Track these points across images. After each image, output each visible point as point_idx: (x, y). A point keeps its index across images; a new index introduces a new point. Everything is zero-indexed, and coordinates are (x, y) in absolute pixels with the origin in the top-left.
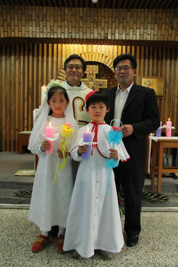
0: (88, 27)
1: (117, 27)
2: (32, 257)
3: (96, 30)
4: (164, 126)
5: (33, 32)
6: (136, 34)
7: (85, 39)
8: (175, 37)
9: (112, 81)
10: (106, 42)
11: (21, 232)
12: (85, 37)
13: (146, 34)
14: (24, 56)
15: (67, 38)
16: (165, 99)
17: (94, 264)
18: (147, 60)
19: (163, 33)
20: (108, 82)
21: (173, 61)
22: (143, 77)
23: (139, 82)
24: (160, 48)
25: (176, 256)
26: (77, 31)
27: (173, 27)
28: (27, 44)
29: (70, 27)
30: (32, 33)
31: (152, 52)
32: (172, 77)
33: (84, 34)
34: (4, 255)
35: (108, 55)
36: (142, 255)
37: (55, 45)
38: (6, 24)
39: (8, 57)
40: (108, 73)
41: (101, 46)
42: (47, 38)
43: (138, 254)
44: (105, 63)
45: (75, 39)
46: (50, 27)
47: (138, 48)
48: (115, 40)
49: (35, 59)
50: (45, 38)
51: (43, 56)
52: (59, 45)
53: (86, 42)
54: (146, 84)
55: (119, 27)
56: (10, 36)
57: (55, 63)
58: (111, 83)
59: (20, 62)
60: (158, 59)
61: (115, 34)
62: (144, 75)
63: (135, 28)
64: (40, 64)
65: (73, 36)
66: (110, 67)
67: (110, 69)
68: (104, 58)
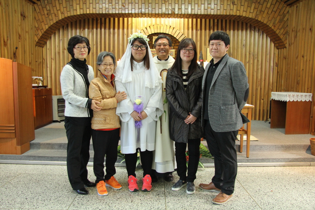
0: (156, 3)
1: (183, 2)
3: (164, 5)
5: (106, 8)
6: (201, 9)
7: (153, 14)
8: (236, 12)
10: (174, 15)
12: (153, 12)
13: (210, 9)
14: (97, 29)
15: (137, 13)
17: (166, 202)
19: (225, 8)
21: (236, 31)
24: (224, 21)
26: (147, 7)
27: (235, 2)
28: (99, 19)
29: (140, 3)
30: (106, 10)
31: (216, 23)
33: (153, 9)
35: (176, 27)
37: (126, 19)
38: (82, 2)
39: (82, 30)
40: (176, 43)
41: (169, 19)
42: (119, 14)
44: (173, 34)
45: (145, 14)
46: (122, 3)
47: (203, 20)
48: (181, 14)
49: (107, 31)
50: (117, 13)
51: (114, 28)
52: (130, 19)
53: (155, 16)
55: (185, 2)
56: (85, 13)
57: (126, 35)
59: (93, 34)
61: (181, 9)
63: (200, 2)
64: (112, 36)
65: (143, 11)
66: (177, 38)
67: (178, 40)
68: (171, 29)
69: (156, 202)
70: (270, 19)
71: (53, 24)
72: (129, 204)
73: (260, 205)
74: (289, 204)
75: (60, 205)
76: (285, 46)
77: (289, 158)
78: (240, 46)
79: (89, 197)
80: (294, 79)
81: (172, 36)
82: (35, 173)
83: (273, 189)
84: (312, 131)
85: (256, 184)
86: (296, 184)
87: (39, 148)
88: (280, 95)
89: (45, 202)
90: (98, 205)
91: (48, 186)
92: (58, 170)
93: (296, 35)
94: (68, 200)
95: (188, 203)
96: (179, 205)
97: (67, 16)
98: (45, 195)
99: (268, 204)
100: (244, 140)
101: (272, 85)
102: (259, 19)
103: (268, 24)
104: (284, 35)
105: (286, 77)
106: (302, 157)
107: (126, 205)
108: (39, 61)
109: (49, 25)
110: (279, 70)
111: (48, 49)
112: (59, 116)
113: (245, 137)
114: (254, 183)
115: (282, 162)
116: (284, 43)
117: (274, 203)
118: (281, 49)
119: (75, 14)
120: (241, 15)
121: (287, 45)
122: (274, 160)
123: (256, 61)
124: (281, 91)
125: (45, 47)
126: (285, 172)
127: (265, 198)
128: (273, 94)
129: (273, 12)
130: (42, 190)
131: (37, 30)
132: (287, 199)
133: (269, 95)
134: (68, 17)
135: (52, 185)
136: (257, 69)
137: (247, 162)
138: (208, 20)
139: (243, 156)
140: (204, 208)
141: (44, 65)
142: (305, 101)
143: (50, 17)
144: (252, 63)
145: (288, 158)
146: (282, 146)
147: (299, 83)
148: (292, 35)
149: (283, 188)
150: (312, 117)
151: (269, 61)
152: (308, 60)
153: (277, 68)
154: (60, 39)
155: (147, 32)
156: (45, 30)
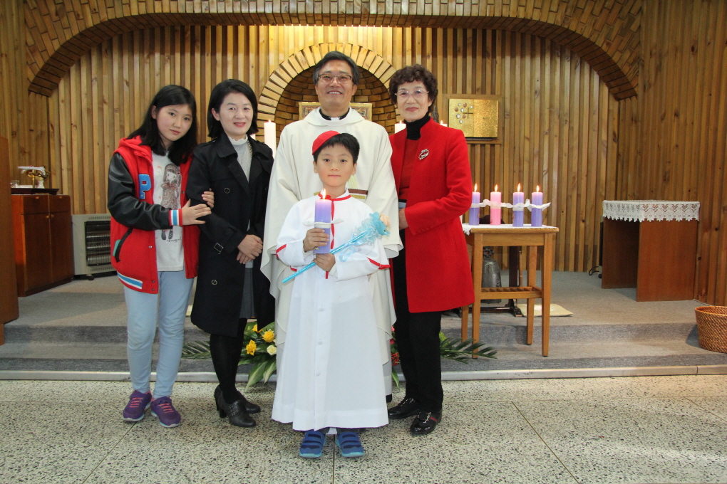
2: (215, 459)
4: (486, 202)
6: (432, 3)
7: (318, 14)
8: (517, 10)
9: (384, 107)
10: (367, 19)
11: (191, 420)
12: (318, 11)
13: (454, 3)
14: (183, 53)
15: (279, 12)
16: (502, 145)
17: (335, 467)
18: (460, 59)
20: (373, 108)
21: (518, 59)
22: (454, 95)
23: (443, 107)
24: (489, 33)
25: (495, 450)
28: (188, 28)
30: (202, 4)
31: (471, 40)
32: (518, 96)
33: (316, 4)
34: (162, 456)
35: (373, 48)
36: (429, 452)
37: (253, 28)
39: (146, 55)
40: (374, 88)
41: (355, 28)
42: (234, 14)
43: (423, 449)
44: (367, 65)
45: (297, 15)
47: (440, 31)
48: (384, 16)
49: (208, 59)
50: (230, 14)
51: (225, 53)
52: (262, 28)
53: (322, 20)
54: (459, 111)
56: (151, 11)
57: (254, 69)
58: (382, 110)
59: (173, 67)
60: (484, 55)
61: (384, 2)
62: (454, 91)
64: (219, 70)
65: (293, 7)
66: (378, 75)
67: (378, 80)
68: (363, 55)
69: (308, 467)
70: (597, 27)
71: (71, 39)
72: (240, 473)
73: (572, 470)
74: (645, 467)
75: (59, 480)
76: (635, 92)
77: (646, 355)
78: (527, 94)
79: (139, 456)
80: (658, 171)
81: (365, 70)
82: (9, 400)
83: (607, 431)
84: (700, 292)
85: (564, 421)
86: (663, 418)
87: (29, 340)
88: (623, 207)
89: (20, 473)
90: (160, 477)
91: (38, 432)
92: (70, 393)
93: (661, 64)
94: (82, 465)
95: (391, 469)
96: (366, 475)
97: (107, 20)
98: (23, 455)
99: (592, 468)
100: (535, 314)
101: (604, 186)
102: (573, 28)
103: (592, 39)
104: (632, 64)
105: (638, 164)
106: (678, 354)
107: (231, 475)
108: (39, 128)
109: (63, 41)
110: (621, 151)
111: (63, 101)
112: (89, 265)
113: (538, 309)
114: (559, 417)
115: (629, 366)
116: (632, 83)
117: (608, 465)
118: (625, 99)
119: (127, 14)
120: (529, 18)
121: (639, 90)
122: (610, 362)
123: (566, 128)
124: (626, 199)
125: (54, 96)
126: (637, 391)
127: (585, 453)
128: (607, 204)
129: (605, 12)
130: (17, 442)
131: (32, 53)
132: (640, 454)
133: (597, 208)
134: (110, 20)
135: (48, 429)
136: (570, 149)
137: (544, 368)
138: (450, 32)
139: (533, 352)
140: (431, 480)
141: (51, 141)
142: (684, 219)
143: (65, 21)
144: (558, 135)
145: (643, 355)
146: (629, 328)
147: (669, 180)
148: (651, 64)
149: (632, 427)
150: (700, 258)
151: (596, 129)
152: (689, 122)
153: (615, 145)
154: (93, 77)
155: (304, 60)
156: (51, 53)
